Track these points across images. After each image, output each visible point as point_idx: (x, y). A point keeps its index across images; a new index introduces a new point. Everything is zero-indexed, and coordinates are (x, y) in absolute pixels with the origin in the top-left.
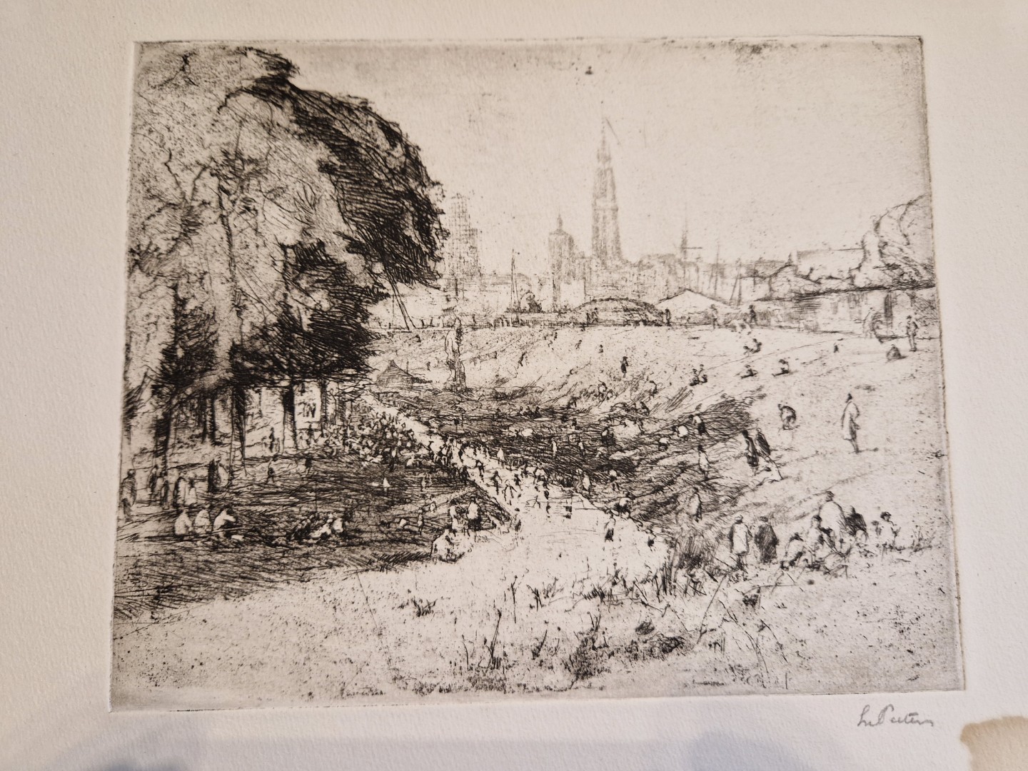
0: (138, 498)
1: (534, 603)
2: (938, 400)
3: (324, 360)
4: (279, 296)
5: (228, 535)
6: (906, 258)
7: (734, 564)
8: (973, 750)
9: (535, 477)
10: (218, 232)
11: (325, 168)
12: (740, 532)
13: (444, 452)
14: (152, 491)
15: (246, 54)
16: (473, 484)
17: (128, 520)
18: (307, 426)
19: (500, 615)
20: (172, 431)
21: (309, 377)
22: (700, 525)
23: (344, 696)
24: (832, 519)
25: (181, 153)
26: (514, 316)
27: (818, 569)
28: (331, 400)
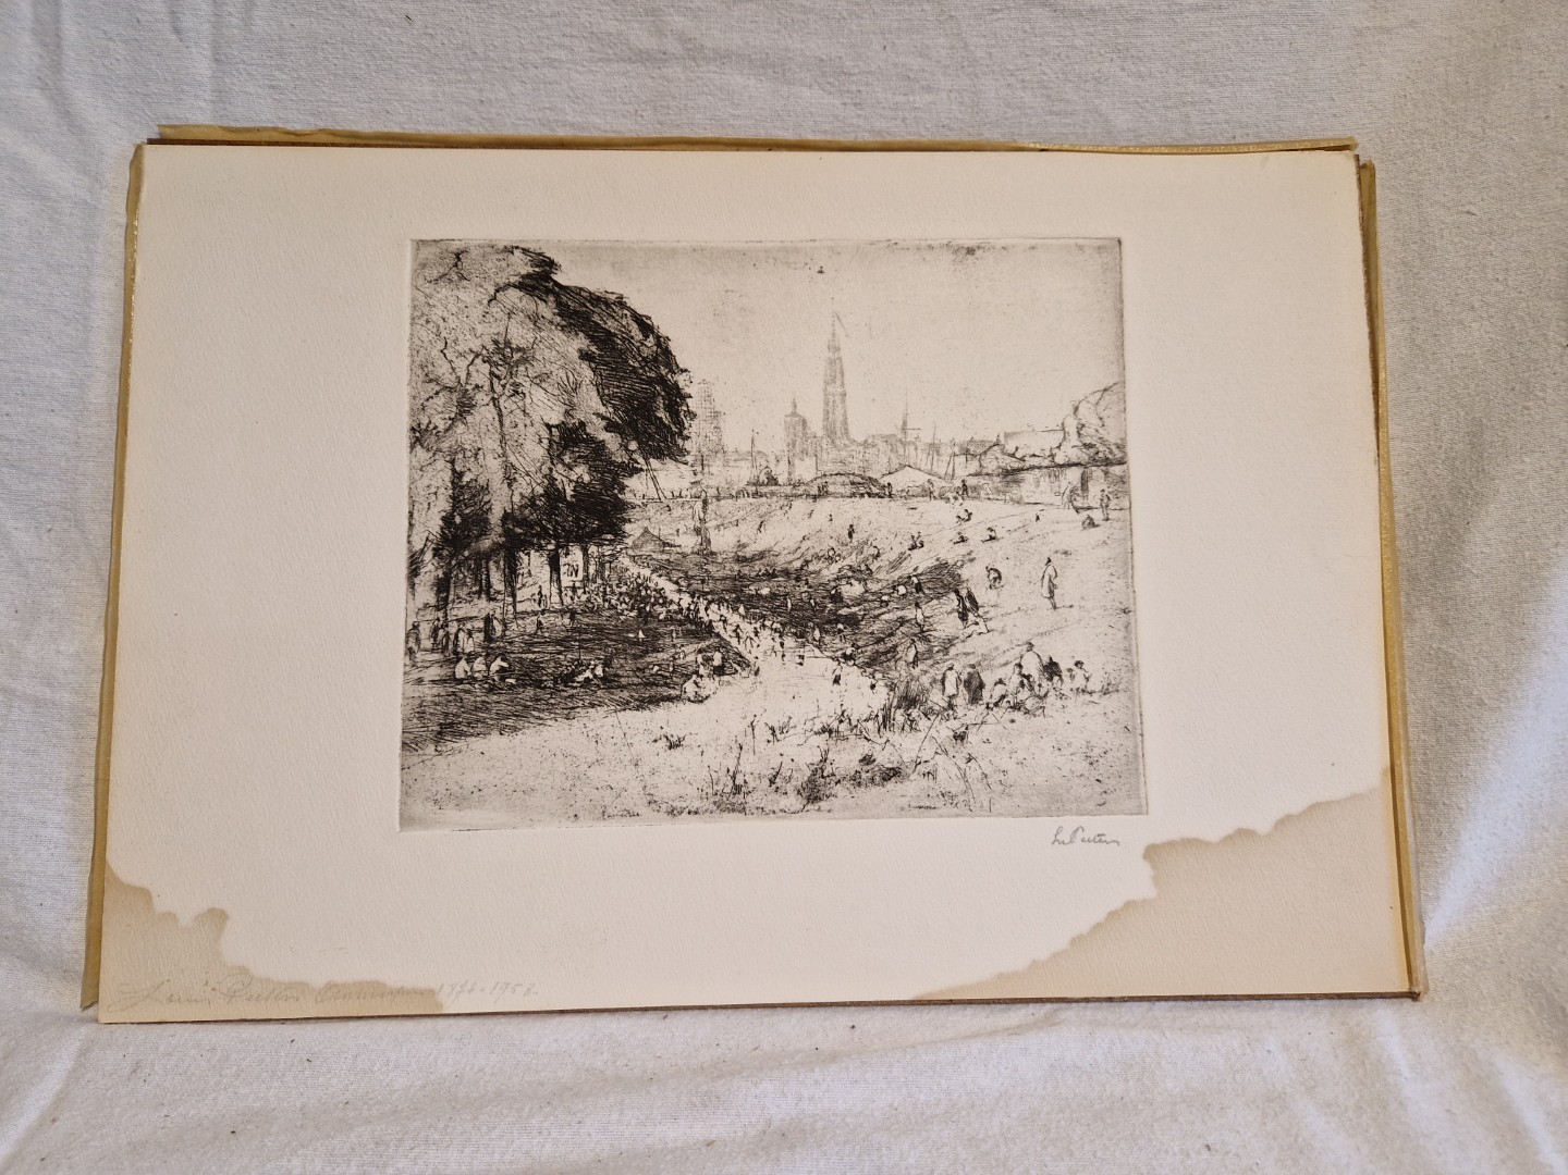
0: (422, 647)
1: (771, 738)
2: (1125, 564)
3: (586, 526)
4: (545, 470)
5: (503, 679)
6: (1100, 438)
7: (945, 705)
8: (1154, 867)
9: (772, 629)
10: (490, 413)
11: (585, 356)
12: (951, 678)
13: (692, 607)
14: (435, 640)
15: (512, 253)
16: (718, 635)
17: (413, 666)
18: (571, 584)
19: (741, 748)
20: (452, 589)
21: (572, 542)
22: (916, 672)
23: (606, 817)
24: (1032, 667)
25: (455, 341)
26: (754, 488)
27: (1019, 709)
28: (592, 562)
